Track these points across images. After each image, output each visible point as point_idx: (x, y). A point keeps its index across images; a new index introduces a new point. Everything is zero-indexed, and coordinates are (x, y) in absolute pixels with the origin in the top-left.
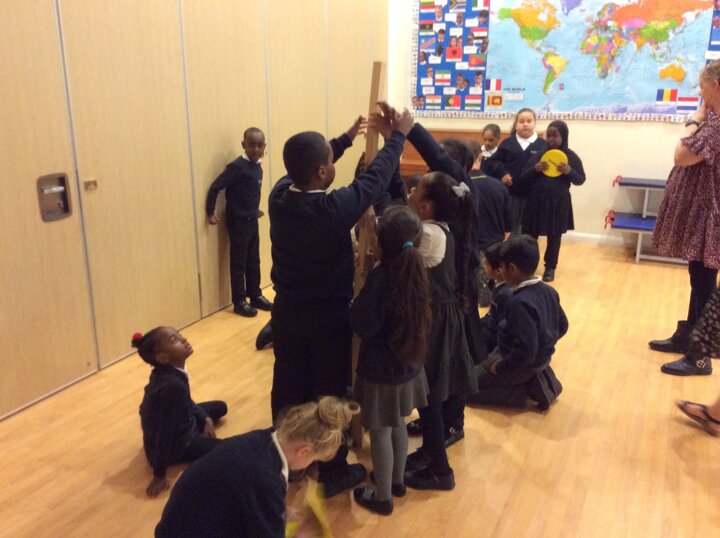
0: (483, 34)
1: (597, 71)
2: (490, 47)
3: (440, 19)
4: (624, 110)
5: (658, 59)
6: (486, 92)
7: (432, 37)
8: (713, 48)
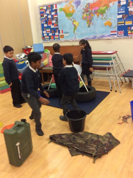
0: (56, 16)
1: (87, 25)
2: (59, 20)
3: (45, 13)
4: (96, 37)
5: (103, 19)
6: (59, 34)
7: (44, 19)
8: (119, 14)
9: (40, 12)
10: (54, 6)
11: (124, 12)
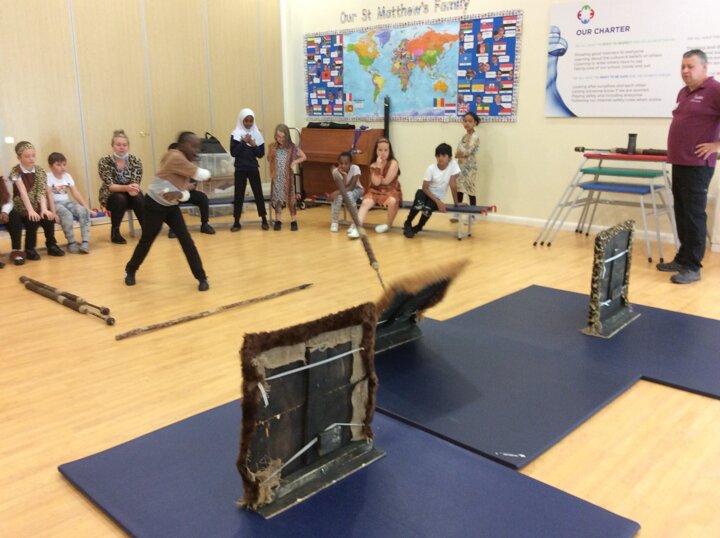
0: (340, 62)
1: (400, 86)
2: (344, 71)
3: (318, 53)
4: (416, 114)
5: (432, 77)
6: (344, 102)
7: (314, 64)
8: (461, 68)
9: (308, 49)
10: (338, 38)
11: (470, 64)
